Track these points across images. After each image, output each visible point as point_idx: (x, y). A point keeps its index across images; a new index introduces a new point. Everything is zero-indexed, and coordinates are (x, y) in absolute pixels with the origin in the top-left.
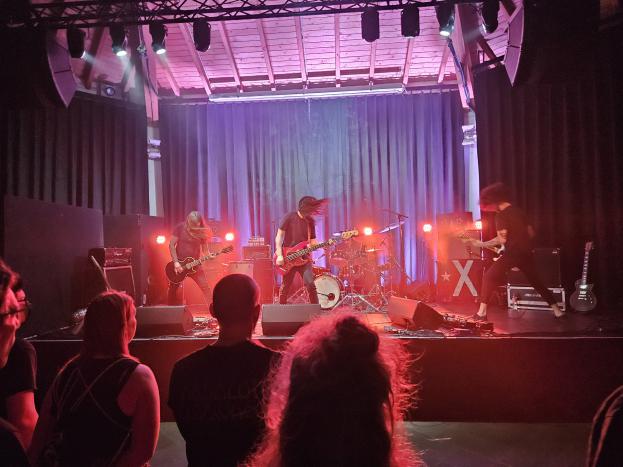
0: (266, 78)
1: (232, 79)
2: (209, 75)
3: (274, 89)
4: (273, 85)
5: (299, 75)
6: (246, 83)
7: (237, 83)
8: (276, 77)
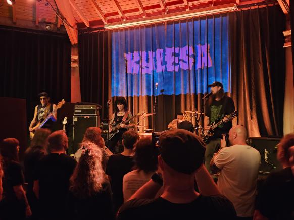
0: (137, 10)
1: (117, 13)
2: (105, 12)
3: (144, 17)
4: (143, 14)
5: (158, 6)
6: (127, 15)
7: (121, 15)
8: (145, 8)
